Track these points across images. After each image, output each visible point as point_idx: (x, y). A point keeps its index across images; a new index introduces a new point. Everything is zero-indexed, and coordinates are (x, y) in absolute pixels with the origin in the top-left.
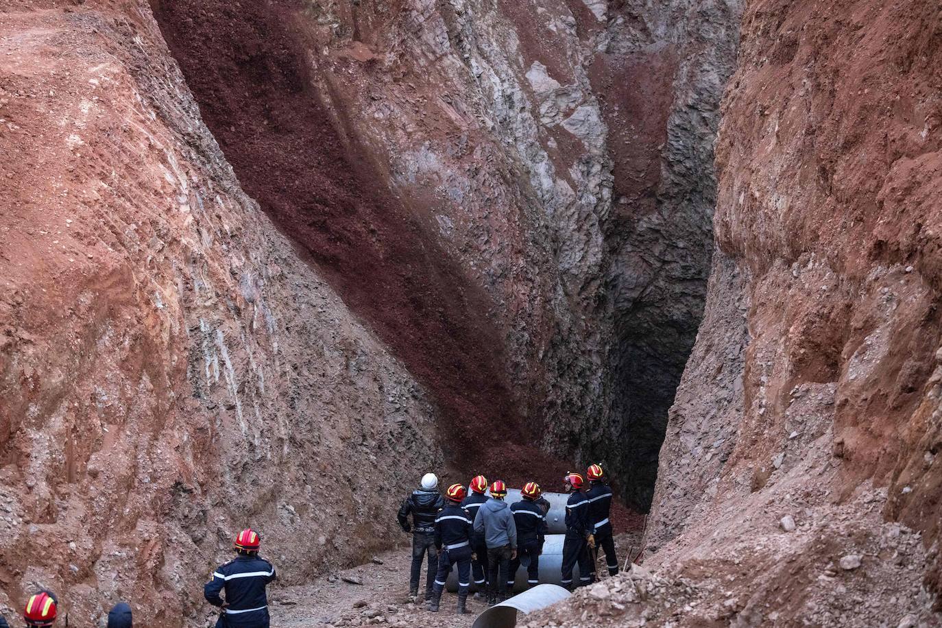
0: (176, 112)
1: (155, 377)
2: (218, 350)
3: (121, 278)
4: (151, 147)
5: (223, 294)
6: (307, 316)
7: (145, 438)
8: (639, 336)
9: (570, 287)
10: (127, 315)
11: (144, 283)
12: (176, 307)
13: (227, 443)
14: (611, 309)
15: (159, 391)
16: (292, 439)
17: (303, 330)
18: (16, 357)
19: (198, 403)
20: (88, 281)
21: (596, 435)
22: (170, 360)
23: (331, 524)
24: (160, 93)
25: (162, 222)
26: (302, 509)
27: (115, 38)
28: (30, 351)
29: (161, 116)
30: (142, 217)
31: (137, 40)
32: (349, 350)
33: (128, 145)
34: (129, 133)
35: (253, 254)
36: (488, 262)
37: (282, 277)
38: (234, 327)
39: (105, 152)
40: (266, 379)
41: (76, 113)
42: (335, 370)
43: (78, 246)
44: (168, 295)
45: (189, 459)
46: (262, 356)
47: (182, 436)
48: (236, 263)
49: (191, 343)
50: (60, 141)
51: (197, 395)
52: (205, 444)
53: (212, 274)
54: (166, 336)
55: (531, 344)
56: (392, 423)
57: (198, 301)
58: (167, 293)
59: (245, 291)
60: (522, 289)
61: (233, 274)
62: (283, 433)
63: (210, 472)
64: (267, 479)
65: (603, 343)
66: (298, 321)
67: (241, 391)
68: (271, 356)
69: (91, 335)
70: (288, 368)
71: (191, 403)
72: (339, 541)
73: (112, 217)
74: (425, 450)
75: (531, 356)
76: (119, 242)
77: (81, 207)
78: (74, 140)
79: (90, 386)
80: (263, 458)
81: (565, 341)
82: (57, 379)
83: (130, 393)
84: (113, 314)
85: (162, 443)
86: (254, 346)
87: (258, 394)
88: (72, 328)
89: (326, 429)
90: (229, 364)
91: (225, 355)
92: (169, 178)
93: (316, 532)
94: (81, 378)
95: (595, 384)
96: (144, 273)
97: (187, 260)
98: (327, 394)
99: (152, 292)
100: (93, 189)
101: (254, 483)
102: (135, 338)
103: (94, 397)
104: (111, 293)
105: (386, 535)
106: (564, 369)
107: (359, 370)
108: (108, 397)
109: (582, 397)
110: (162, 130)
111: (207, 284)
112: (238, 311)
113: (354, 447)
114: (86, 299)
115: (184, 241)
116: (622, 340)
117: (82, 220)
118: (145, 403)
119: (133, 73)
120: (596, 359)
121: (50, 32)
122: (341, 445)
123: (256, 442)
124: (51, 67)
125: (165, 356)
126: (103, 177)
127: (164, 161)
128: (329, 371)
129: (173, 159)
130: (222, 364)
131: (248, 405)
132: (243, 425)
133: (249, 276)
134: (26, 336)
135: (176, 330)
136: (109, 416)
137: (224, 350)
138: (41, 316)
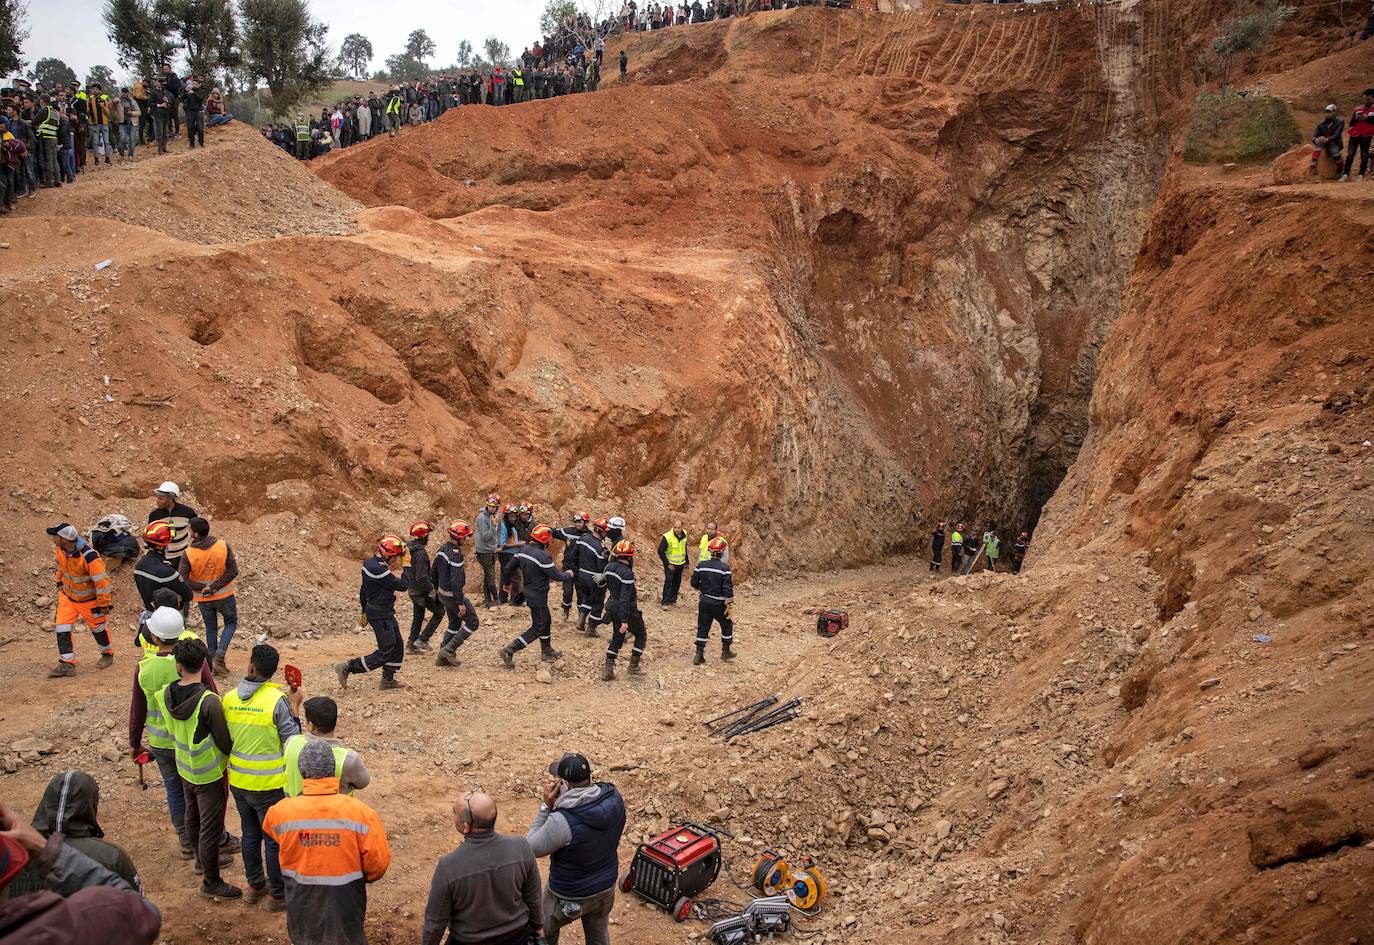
0: (790, 310)
1: (753, 447)
2: (791, 439)
3: (742, 390)
4: (771, 325)
5: (799, 410)
6: (847, 431)
7: (742, 478)
8: (1042, 474)
9: (1005, 440)
10: (742, 410)
11: (755, 396)
12: (771, 411)
13: (788, 490)
14: (1028, 456)
15: (753, 453)
16: (826, 495)
17: (843, 438)
18: (679, 423)
19: (775, 464)
20: (725, 390)
21: (1007, 526)
22: (763, 439)
23: (841, 543)
24: (783, 300)
25: (771, 365)
26: (825, 532)
27: (762, 268)
28: (687, 421)
29: (780, 310)
30: (759, 361)
31: (776, 271)
32: (868, 453)
33: (759, 323)
34: (760, 316)
35: (821, 392)
36: (958, 418)
37: (836, 408)
38: (802, 428)
39: (746, 325)
40: (817, 458)
41: (733, 303)
42: (858, 462)
43: (721, 370)
44: (767, 405)
45: (765, 494)
46: (816, 447)
47: (763, 480)
48: (810, 395)
49: (776, 432)
50: (722, 315)
51: (775, 461)
52: (775, 488)
53: (794, 398)
54: (762, 426)
55: (975, 467)
56: (887, 496)
57: (784, 411)
58: (767, 403)
59: (812, 411)
60: (976, 436)
61: (807, 400)
62: (821, 490)
63: (775, 502)
64: (807, 513)
65: (1020, 474)
66: (841, 432)
67: (801, 463)
68: (821, 447)
69: (721, 418)
70: (830, 456)
71: (771, 464)
72: (843, 554)
73: (744, 359)
74: (903, 515)
75: (974, 474)
76: (744, 372)
77: (726, 351)
78: (729, 316)
79: (716, 445)
80: (807, 501)
81: (996, 469)
82: (698, 438)
83: (737, 453)
84: (734, 409)
85: (751, 482)
86: (812, 440)
87: (810, 467)
88: (712, 412)
89: (846, 492)
90: (796, 447)
91: (795, 443)
92: (778, 343)
93: (830, 546)
94: (712, 440)
95: (1011, 497)
96: (756, 391)
97: (781, 388)
98: (851, 475)
99: (758, 401)
100: (735, 343)
101: (800, 513)
102: (745, 424)
103: (717, 451)
104: (735, 398)
105: (871, 556)
106: (993, 485)
107: (872, 465)
108: (725, 452)
109: (1002, 502)
110: (780, 318)
111: (790, 402)
112: (806, 420)
113: (861, 505)
114: (721, 399)
115: (781, 378)
116: (1032, 475)
117: (726, 358)
118: (745, 459)
119: (769, 287)
120: (1014, 482)
121: (728, 261)
122: (853, 503)
123: (805, 492)
124: (725, 278)
125: (761, 436)
126: (742, 337)
127: (778, 334)
128: (855, 463)
129: (782, 334)
130: (793, 447)
131: (804, 471)
132: (799, 482)
133: (816, 403)
134: (685, 413)
135: (769, 423)
136: (724, 463)
137: (795, 439)
138: (695, 404)
